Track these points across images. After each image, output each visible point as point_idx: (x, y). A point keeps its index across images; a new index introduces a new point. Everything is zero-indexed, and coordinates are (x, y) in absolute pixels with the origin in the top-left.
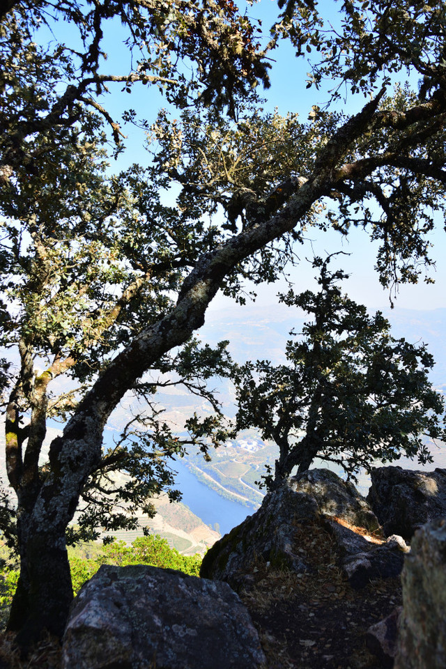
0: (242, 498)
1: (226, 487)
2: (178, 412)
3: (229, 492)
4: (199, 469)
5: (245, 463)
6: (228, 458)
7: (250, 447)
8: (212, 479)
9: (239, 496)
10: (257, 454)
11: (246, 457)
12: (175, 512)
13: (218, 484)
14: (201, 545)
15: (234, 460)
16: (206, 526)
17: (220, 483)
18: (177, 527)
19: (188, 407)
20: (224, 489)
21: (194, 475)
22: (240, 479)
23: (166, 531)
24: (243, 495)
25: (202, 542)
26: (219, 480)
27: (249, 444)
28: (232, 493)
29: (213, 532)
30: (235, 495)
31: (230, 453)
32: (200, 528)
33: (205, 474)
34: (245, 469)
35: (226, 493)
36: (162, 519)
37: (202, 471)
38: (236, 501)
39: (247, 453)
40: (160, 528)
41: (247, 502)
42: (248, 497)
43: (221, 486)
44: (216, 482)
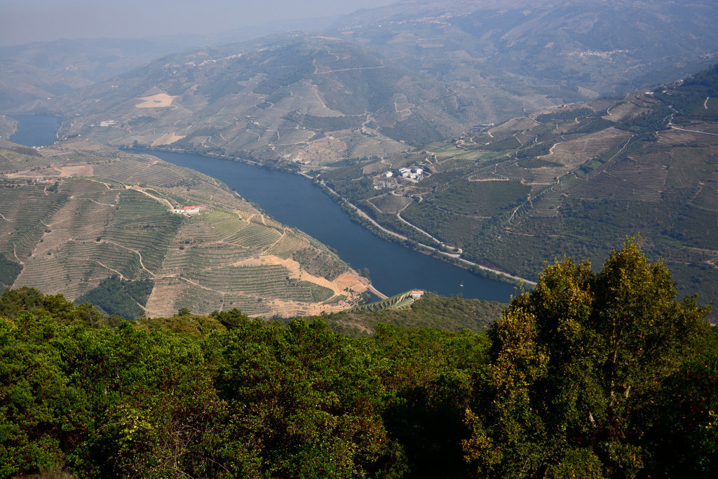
0: (401, 237)
1: (382, 225)
2: (331, 138)
3: (386, 230)
4: (352, 205)
5: (406, 196)
6: (387, 190)
7: (413, 176)
8: (366, 216)
9: (396, 235)
10: (421, 184)
11: (407, 189)
12: (315, 257)
13: (373, 222)
14: (345, 293)
15: (393, 192)
16: (354, 271)
17: (375, 220)
18: (318, 274)
19: (344, 131)
20: (379, 227)
21: (347, 212)
22: (398, 215)
23: (303, 279)
24: (401, 233)
25: (346, 290)
26: (374, 217)
27: (413, 171)
28: (389, 232)
29: (362, 278)
30: (393, 233)
31: (389, 185)
32: (346, 274)
33: (359, 211)
34: (406, 203)
35: (381, 231)
36: (298, 266)
37: (355, 208)
38: (393, 240)
39: (410, 183)
40: (297, 277)
41: (405, 241)
42: (407, 236)
43: (377, 225)
44: (371, 220)
